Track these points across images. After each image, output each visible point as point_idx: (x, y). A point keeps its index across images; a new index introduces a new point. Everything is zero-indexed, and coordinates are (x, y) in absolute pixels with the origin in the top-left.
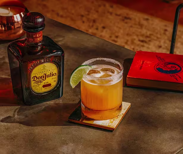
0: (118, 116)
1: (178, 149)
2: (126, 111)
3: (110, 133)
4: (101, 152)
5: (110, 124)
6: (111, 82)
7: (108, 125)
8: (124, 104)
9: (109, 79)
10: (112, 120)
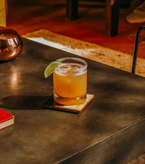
0: (83, 103)
1: (129, 125)
2: (90, 100)
3: (76, 115)
4: (68, 126)
5: (76, 108)
6: (78, 73)
7: (74, 108)
8: (88, 95)
9: (76, 71)
10: (78, 106)
